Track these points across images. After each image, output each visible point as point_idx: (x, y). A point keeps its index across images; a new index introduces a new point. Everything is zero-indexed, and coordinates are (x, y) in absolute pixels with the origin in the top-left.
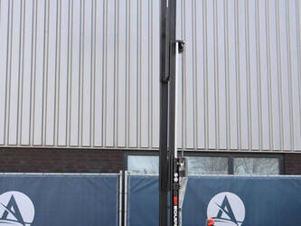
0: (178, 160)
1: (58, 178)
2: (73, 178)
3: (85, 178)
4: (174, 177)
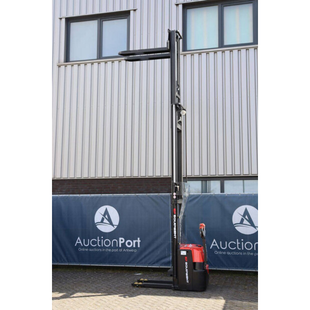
0: (176, 184)
1: (133, 197)
2: (142, 197)
3: (149, 196)
4: (173, 195)
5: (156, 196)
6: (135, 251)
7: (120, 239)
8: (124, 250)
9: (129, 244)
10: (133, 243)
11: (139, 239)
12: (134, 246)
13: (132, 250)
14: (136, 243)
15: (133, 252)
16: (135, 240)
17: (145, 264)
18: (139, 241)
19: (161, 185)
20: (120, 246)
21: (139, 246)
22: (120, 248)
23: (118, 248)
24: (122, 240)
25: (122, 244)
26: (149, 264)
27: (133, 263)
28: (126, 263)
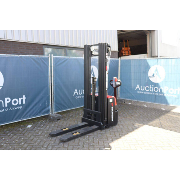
2: (25, 58)
3: (32, 58)
5: (38, 58)
6: (21, 107)
7: (6, 99)
8: (10, 109)
9: (15, 102)
10: (19, 101)
11: (24, 96)
12: (20, 103)
13: (18, 108)
14: (22, 100)
15: (19, 109)
16: (21, 98)
17: (30, 116)
18: (24, 98)
19: (27, 49)
20: (6, 106)
21: (24, 103)
22: (7, 108)
23: (5, 108)
24: (8, 100)
25: (8, 104)
26: (33, 116)
27: (20, 119)
28: (12, 120)
